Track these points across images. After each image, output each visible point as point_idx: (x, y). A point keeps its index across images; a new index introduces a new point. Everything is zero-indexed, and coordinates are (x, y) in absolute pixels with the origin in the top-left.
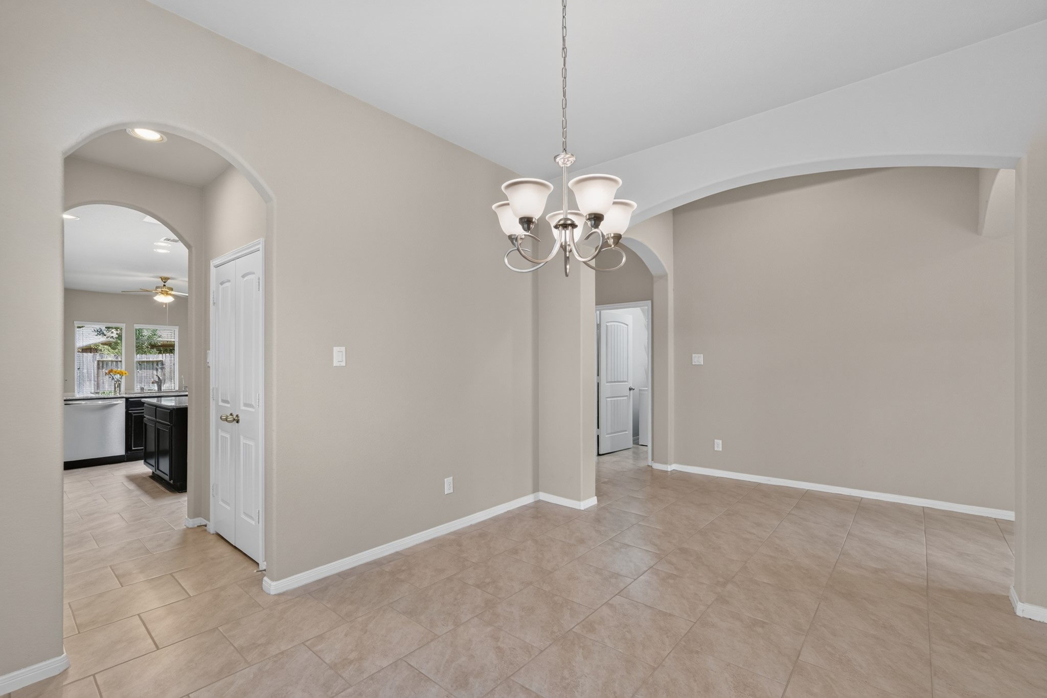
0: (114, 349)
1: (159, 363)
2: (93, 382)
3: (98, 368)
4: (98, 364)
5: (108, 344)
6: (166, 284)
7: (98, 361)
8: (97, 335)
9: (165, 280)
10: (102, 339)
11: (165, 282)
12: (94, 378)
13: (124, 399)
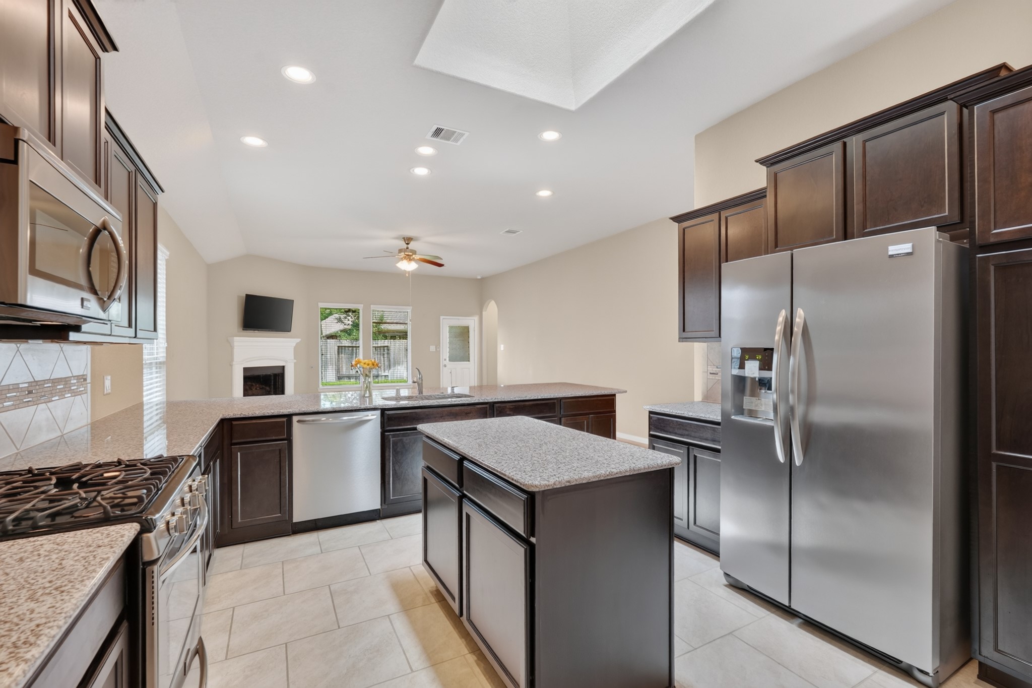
0: (350, 335)
1: (386, 348)
2: (334, 366)
3: (338, 354)
4: (338, 349)
5: (344, 331)
6: (409, 246)
7: (339, 347)
8: (337, 323)
9: (408, 240)
10: (341, 327)
11: (408, 244)
12: (335, 363)
13: (379, 412)
